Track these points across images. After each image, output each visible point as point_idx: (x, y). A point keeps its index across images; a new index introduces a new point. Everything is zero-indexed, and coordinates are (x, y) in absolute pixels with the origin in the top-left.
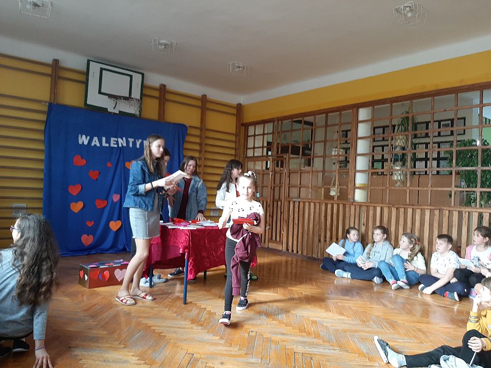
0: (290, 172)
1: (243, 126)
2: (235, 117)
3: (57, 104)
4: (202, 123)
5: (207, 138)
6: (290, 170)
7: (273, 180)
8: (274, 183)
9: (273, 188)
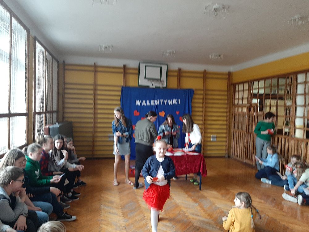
0: (258, 115)
1: (232, 85)
2: (227, 80)
4: (204, 86)
7: (248, 120)
9: (248, 125)
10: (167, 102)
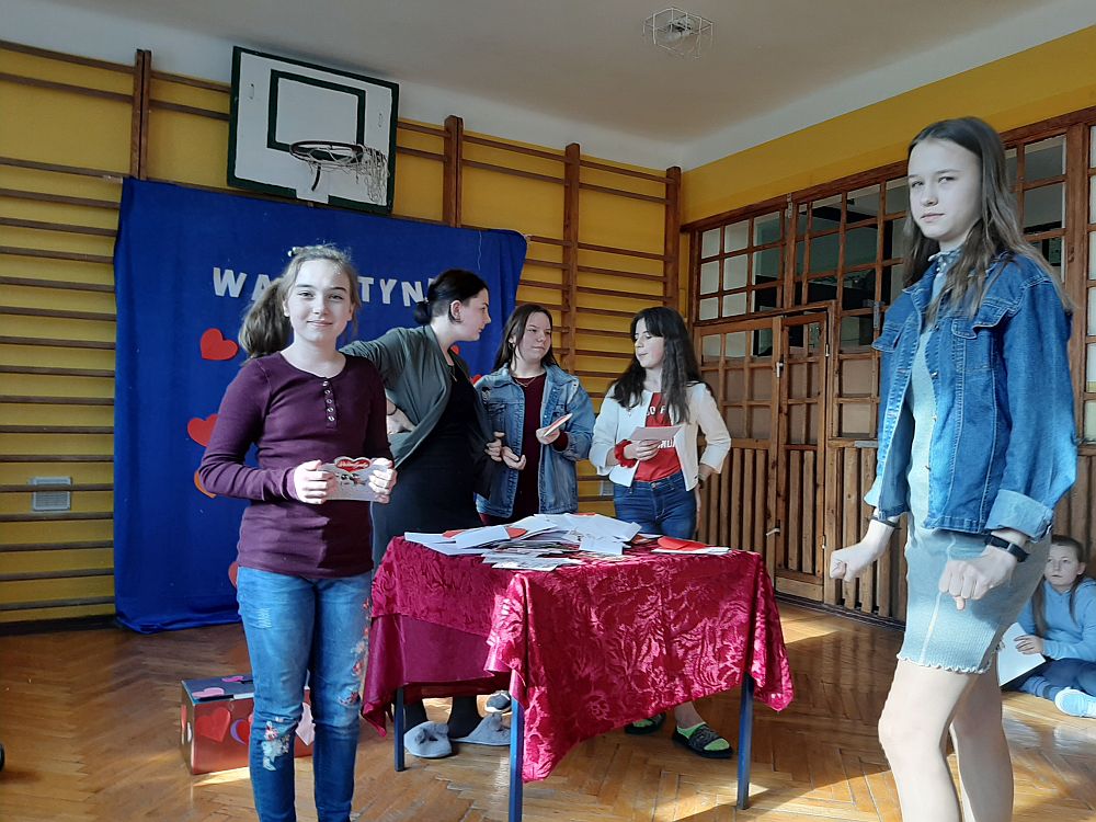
0: (842, 356)
1: (687, 232)
2: (663, 208)
3: (148, 180)
4: (566, 227)
5: (582, 270)
7: (784, 387)
8: (789, 397)
9: (785, 409)
10: (397, 292)
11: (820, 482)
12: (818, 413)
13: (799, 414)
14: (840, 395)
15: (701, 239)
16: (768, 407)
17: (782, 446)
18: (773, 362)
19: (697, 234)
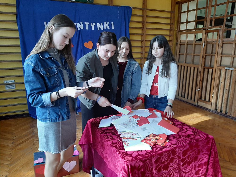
0: (223, 42)
1: (178, 4)
4: (143, 4)
5: (148, 17)
6: (223, 41)
7: (205, 50)
8: (206, 53)
9: (204, 57)
10: (96, 26)
11: (213, 77)
12: (214, 59)
13: (208, 58)
14: (222, 54)
15: (182, 6)
16: (199, 56)
17: (203, 67)
18: (202, 43)
19: (181, 5)
